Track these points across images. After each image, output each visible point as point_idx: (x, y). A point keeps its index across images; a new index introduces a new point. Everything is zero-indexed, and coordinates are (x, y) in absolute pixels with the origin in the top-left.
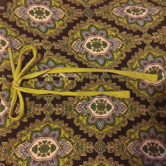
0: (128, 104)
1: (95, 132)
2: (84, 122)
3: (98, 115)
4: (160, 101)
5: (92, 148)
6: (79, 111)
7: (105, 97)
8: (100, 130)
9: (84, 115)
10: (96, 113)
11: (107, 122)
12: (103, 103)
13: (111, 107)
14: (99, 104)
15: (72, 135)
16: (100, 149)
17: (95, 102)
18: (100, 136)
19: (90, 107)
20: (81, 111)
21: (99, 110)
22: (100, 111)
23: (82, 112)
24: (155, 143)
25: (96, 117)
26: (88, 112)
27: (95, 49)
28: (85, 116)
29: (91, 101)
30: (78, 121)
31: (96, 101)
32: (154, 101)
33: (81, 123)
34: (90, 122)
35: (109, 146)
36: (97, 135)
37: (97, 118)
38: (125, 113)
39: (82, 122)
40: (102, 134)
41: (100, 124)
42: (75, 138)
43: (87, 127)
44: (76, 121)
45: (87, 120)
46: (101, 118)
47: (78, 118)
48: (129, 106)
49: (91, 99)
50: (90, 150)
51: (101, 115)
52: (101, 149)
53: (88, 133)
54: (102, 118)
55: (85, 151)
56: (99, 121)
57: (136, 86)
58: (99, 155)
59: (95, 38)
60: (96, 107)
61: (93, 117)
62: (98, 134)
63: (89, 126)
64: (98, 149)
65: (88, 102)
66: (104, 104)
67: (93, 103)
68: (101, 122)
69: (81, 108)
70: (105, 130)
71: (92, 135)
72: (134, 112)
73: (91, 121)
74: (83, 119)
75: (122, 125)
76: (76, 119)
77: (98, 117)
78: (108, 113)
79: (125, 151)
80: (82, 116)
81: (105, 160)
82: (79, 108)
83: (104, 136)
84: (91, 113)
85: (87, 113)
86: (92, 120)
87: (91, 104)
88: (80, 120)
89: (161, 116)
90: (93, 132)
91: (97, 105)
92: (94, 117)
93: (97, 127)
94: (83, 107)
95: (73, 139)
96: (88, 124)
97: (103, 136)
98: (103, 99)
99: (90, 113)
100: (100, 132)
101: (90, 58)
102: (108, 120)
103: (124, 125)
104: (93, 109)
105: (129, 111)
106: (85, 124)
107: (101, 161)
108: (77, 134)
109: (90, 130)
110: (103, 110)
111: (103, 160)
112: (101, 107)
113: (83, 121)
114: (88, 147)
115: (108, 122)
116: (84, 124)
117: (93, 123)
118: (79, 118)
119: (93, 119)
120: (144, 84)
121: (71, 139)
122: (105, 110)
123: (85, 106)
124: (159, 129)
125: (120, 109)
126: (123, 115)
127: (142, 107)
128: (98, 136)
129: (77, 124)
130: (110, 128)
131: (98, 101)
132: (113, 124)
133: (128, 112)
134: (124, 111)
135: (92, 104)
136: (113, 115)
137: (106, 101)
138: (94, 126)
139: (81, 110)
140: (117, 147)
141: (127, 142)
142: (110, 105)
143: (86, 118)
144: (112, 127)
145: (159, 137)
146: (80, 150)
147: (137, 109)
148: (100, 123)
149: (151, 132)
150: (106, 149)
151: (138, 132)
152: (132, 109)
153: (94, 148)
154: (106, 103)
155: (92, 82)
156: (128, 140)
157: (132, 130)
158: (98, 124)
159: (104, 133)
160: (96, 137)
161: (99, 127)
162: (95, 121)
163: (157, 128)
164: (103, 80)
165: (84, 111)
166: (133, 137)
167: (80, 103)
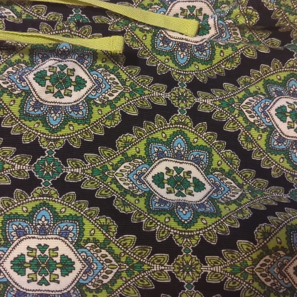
0: (126, 80)
1: (39, 134)
2: (15, 109)
3: (50, 98)
4: (201, 79)
5: (26, 171)
6: (3, 85)
7: (71, 61)
8: (53, 131)
9: (16, 92)
10: (46, 93)
11: (72, 114)
12: (66, 73)
13: (84, 84)
14: (55, 73)
16: (48, 173)
18: (51, 144)
20: (8, 85)
21: (53, 86)
23: (11, 86)
24: (183, 169)
25: (46, 103)
26: (25, 87)
28: (18, 95)
29: (37, 66)
31: (50, 66)
32: (188, 79)
33: (6, 112)
34: (30, 112)
35: (70, 167)
36: (44, 142)
37: (49, 104)
38: (118, 99)
39: (8, 108)
40: (56, 141)
41: (55, 118)
43: (22, 122)
45: (22, 106)
46: (59, 106)
48: (128, 83)
50: (22, 174)
51: (58, 100)
52: (50, 173)
53: (22, 135)
54: (61, 105)
55: (8, 174)
56: (52, 112)
57: (148, 42)
58: (41, 186)
60: (47, 78)
61: (37, 101)
62: (47, 139)
63: (25, 120)
64: (43, 171)
65: (30, 68)
66: (69, 76)
67: (43, 70)
68: (56, 113)
69: (9, 78)
70: (63, 132)
71: (30, 140)
72: (137, 97)
73: (34, 110)
74: (12, 103)
75: (108, 123)
77: (52, 104)
78: (77, 95)
79: (109, 180)
80: (10, 94)
81: (55, 196)
82: (4, 78)
83: (60, 143)
84: (34, 90)
85: (23, 90)
86: (35, 107)
87: (35, 72)
88: (5, 105)
89: (200, 110)
90: (34, 133)
91: (49, 74)
92: (42, 102)
93: (45, 123)
94: (16, 77)
96: (24, 115)
97: (58, 145)
98: (67, 63)
99: (32, 89)
100: (51, 136)
102: (73, 111)
103: (113, 123)
104: (38, 83)
105: (127, 95)
106: (18, 115)
107: (45, 198)
109: (27, 128)
110: (66, 88)
111: (49, 196)
112: (61, 81)
113: (11, 108)
114: (17, 167)
115: (74, 116)
116: (15, 115)
118: (1, 100)
119: (38, 105)
120: (166, 41)
124: (196, 140)
125: (107, 88)
126: (110, 103)
127: (157, 89)
128: (45, 144)
130: (77, 127)
131: (53, 67)
132: (85, 120)
133: (125, 97)
134: (116, 95)
135: (38, 72)
136: (88, 100)
137: (74, 70)
138: (38, 121)
139: (8, 83)
140: (90, 171)
142: (84, 79)
143: (18, 101)
144: (81, 127)
145: (195, 157)
147: (146, 92)
148: (53, 115)
149: (175, 144)
150: (61, 174)
151: (144, 141)
152: (134, 90)
153: (32, 170)
154: (74, 73)
155: (44, 26)
156: (118, 159)
157: (129, 137)
158: (50, 118)
159: (61, 138)
160: (41, 146)
161: (51, 124)
162: (42, 111)
163: (192, 136)
164: (72, 25)
165: (16, 84)
166: (131, 152)
167: (10, 69)
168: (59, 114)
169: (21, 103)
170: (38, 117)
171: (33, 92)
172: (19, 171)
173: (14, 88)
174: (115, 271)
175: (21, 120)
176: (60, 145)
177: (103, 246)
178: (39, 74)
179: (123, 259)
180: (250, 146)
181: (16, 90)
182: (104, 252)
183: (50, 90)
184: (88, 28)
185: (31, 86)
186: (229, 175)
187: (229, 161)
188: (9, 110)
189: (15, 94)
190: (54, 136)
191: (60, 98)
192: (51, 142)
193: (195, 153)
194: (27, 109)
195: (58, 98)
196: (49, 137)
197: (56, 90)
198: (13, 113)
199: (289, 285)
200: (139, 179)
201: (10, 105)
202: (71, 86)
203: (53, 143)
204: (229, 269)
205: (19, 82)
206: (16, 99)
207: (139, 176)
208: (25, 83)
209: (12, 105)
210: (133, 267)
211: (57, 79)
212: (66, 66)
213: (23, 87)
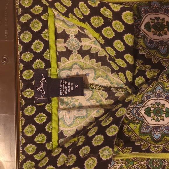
1: (150, 144)
3: (153, 122)
5: (145, 164)
6: (129, 118)
7: (162, 100)
9: (136, 122)
10: (152, 120)
11: (165, 132)
12: (160, 107)
14: (155, 108)
15: (121, 147)
16: (156, 166)
17: (150, 106)
19: (143, 112)
20: (131, 118)
21: (155, 116)
22: (156, 118)
23: (133, 118)
25: (151, 125)
26: (140, 118)
27: (155, 32)
28: (138, 123)
29: (144, 104)
30: (128, 129)
31: (152, 104)
33: (132, 133)
34: (144, 132)
35: (166, 162)
36: (152, 148)
37: (153, 125)
39: (133, 131)
41: (157, 134)
42: (125, 151)
43: (140, 137)
44: (125, 130)
45: (140, 129)
46: (158, 126)
47: (128, 127)
49: (145, 101)
50: (143, 167)
51: (157, 123)
52: (157, 166)
53: (141, 145)
55: (137, 167)
56: (155, 130)
59: (157, 16)
60: (151, 112)
62: (154, 147)
63: (142, 136)
64: (153, 165)
65: (141, 105)
66: (162, 108)
67: (148, 107)
68: (157, 131)
69: (131, 113)
71: (145, 148)
73: (146, 130)
74: (135, 128)
76: (125, 128)
77: (154, 125)
80: (134, 123)
82: (129, 113)
83: (161, 149)
85: (140, 120)
86: (146, 128)
87: (144, 108)
88: (132, 129)
90: (147, 144)
91: (152, 109)
94: (134, 112)
95: (122, 153)
96: (141, 133)
98: (160, 101)
99: (144, 119)
100: (156, 145)
101: (149, 44)
102: (166, 130)
104: (147, 115)
106: (138, 133)
108: (127, 147)
109: (143, 141)
110: (161, 115)
112: (158, 112)
113: (135, 130)
115: (167, 132)
116: (137, 134)
117: (147, 133)
118: (130, 127)
119: (148, 127)
121: (120, 152)
122: (163, 115)
123: (137, 111)
129: (128, 134)
131: (154, 105)
135: (146, 109)
137: (164, 105)
138: (148, 136)
139: (131, 116)
143: (138, 126)
146: (130, 166)
148: (155, 132)
150: (163, 166)
153: (148, 164)
154: (164, 107)
158: (154, 134)
159: (161, 145)
160: (151, 150)
161: (155, 138)
162: (149, 130)
165: (135, 117)
168: (159, 132)
169: (140, 127)
170: (148, 133)
171: (145, 120)
172: (141, 165)
173: (135, 119)
175: (140, 136)
176: (161, 150)
178: (147, 110)
181: (136, 121)
183: (153, 118)
185: (144, 117)
188: (134, 132)
189: (136, 123)
190: (157, 145)
191: (158, 122)
192: (156, 148)
194: (143, 130)
195: (157, 122)
196: (155, 145)
198: (136, 133)
201: (134, 129)
202: (163, 114)
203: (157, 149)
205: (137, 116)
206: (137, 125)
208: (140, 116)
209: (135, 129)
211: (156, 112)
212: (160, 103)
213: (139, 118)
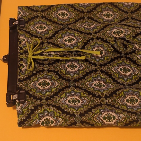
1: (69, 77)
2: (64, 73)
4: (102, 64)
6: (61, 68)
8: (72, 77)
10: (70, 69)
13: (77, 67)
15: (58, 78)
23: (63, 68)
24: (100, 83)
25: (70, 71)
28: (64, 70)
31: (70, 64)
32: (99, 64)
33: (62, 73)
38: (85, 69)
40: (73, 78)
43: (65, 75)
45: (65, 72)
48: (86, 66)
51: (72, 70)
55: (64, 85)
57: (90, 57)
59: (69, 37)
66: (74, 65)
70: (74, 76)
72: (89, 69)
75: (83, 74)
76: (60, 71)
78: (76, 69)
79: (85, 85)
80: (63, 70)
81: (74, 89)
89: (103, 70)
93: (70, 75)
95: (58, 80)
97: (73, 79)
104: (68, 67)
105: (86, 68)
108: (60, 78)
109: (67, 76)
114: (66, 84)
119: (68, 72)
120: (94, 56)
125: (82, 67)
126: (83, 70)
127: (93, 66)
129: (60, 74)
130: (77, 75)
132: (78, 74)
134: (84, 68)
136: (78, 70)
137: (75, 64)
140: (81, 84)
141: (86, 82)
143: (64, 71)
144: (78, 75)
151: (91, 77)
152: (88, 67)
155: (67, 56)
156: (86, 81)
157: (88, 77)
163: (101, 76)
164: (73, 55)
166: (89, 80)
167: (62, 65)
171: (67, 69)
172: (66, 85)
174: (88, 102)
177: (86, 97)
178: (68, 65)
179: (90, 100)
180: (115, 77)
182: (86, 98)
184: (77, 55)
186: (111, 83)
187: (110, 80)
193: (103, 79)
197: (72, 68)
199: (125, 104)
200: (91, 85)
202: (74, 67)
204: (112, 101)
207: (91, 84)
208: (65, 67)
210: (92, 101)
211: (72, 66)
212: (73, 63)
